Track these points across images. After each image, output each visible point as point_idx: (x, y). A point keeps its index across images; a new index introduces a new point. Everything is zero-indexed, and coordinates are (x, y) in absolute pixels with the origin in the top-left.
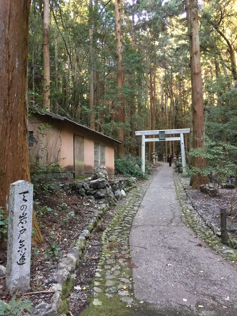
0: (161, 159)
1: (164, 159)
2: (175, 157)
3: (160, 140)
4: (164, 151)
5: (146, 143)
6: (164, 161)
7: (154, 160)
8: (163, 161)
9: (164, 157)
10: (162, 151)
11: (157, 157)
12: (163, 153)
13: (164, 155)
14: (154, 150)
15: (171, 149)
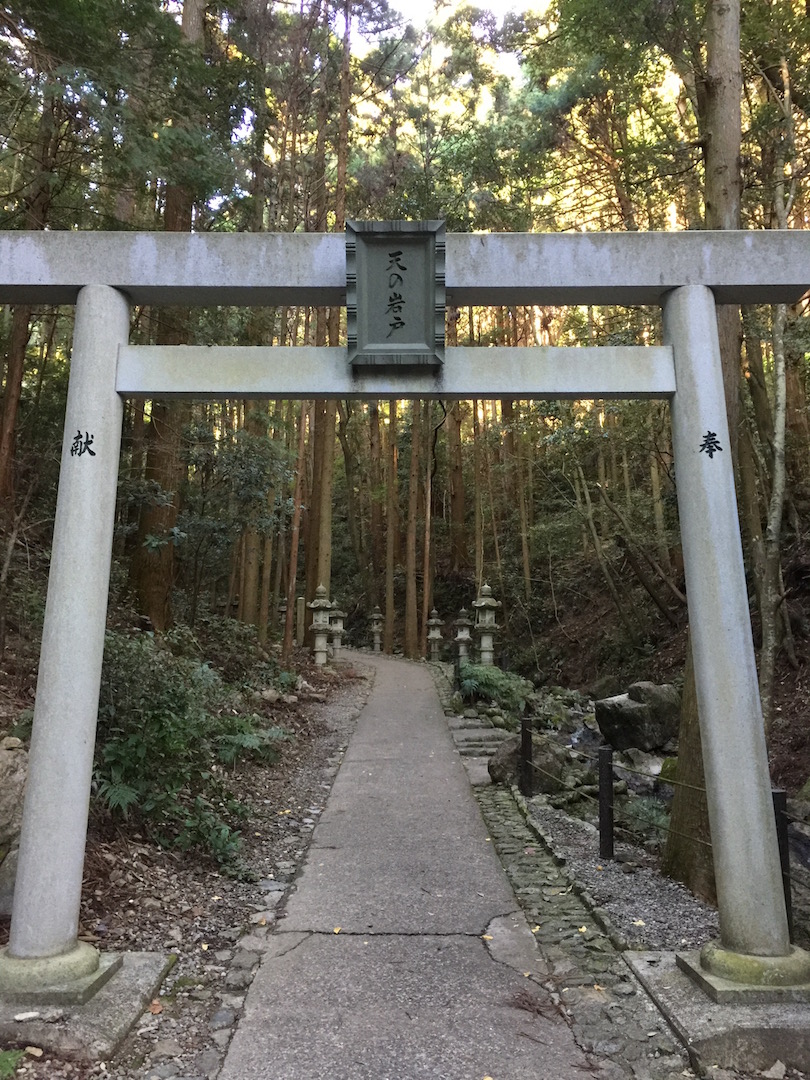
0: (361, 636)
1: (377, 639)
2: (434, 627)
3: (358, 371)
4: (373, 597)
5: (130, 401)
6: (377, 647)
7: (321, 643)
8: (371, 645)
9: (375, 628)
10: (367, 597)
11: (339, 627)
12: (369, 606)
13: (376, 616)
14: (321, 588)
15: (412, 587)
